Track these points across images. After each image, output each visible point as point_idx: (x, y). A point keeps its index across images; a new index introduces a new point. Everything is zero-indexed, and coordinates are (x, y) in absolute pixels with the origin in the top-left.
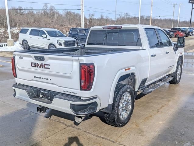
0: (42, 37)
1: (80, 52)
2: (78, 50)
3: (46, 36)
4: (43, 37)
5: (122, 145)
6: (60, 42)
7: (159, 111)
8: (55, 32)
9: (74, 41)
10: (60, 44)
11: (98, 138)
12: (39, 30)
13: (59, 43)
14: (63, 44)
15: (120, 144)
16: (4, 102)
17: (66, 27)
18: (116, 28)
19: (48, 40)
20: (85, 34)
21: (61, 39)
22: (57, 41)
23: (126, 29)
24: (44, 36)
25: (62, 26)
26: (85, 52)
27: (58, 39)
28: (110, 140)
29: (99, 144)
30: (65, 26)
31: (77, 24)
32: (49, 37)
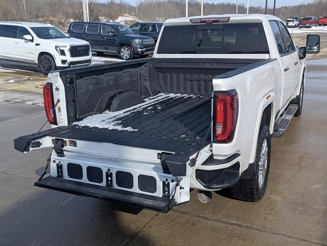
0: (24, 40)
1: (147, 67)
2: (145, 65)
3: (31, 39)
4: (26, 39)
5: (278, 234)
6: (61, 48)
7: (301, 167)
8: (48, 29)
9: (87, 46)
10: (63, 53)
11: (230, 227)
12: (16, 27)
13: (60, 50)
14: (68, 53)
15: (274, 233)
16: (5, 173)
17: (45, 18)
18: (217, 21)
19: (37, 45)
20: (100, 31)
21: (62, 42)
22: (56, 47)
23: (245, 22)
24: (28, 37)
25: (38, 18)
26: (156, 68)
27: (57, 42)
28: (252, 228)
29: (238, 237)
30: (43, 17)
31: (66, 13)
32: (37, 40)
